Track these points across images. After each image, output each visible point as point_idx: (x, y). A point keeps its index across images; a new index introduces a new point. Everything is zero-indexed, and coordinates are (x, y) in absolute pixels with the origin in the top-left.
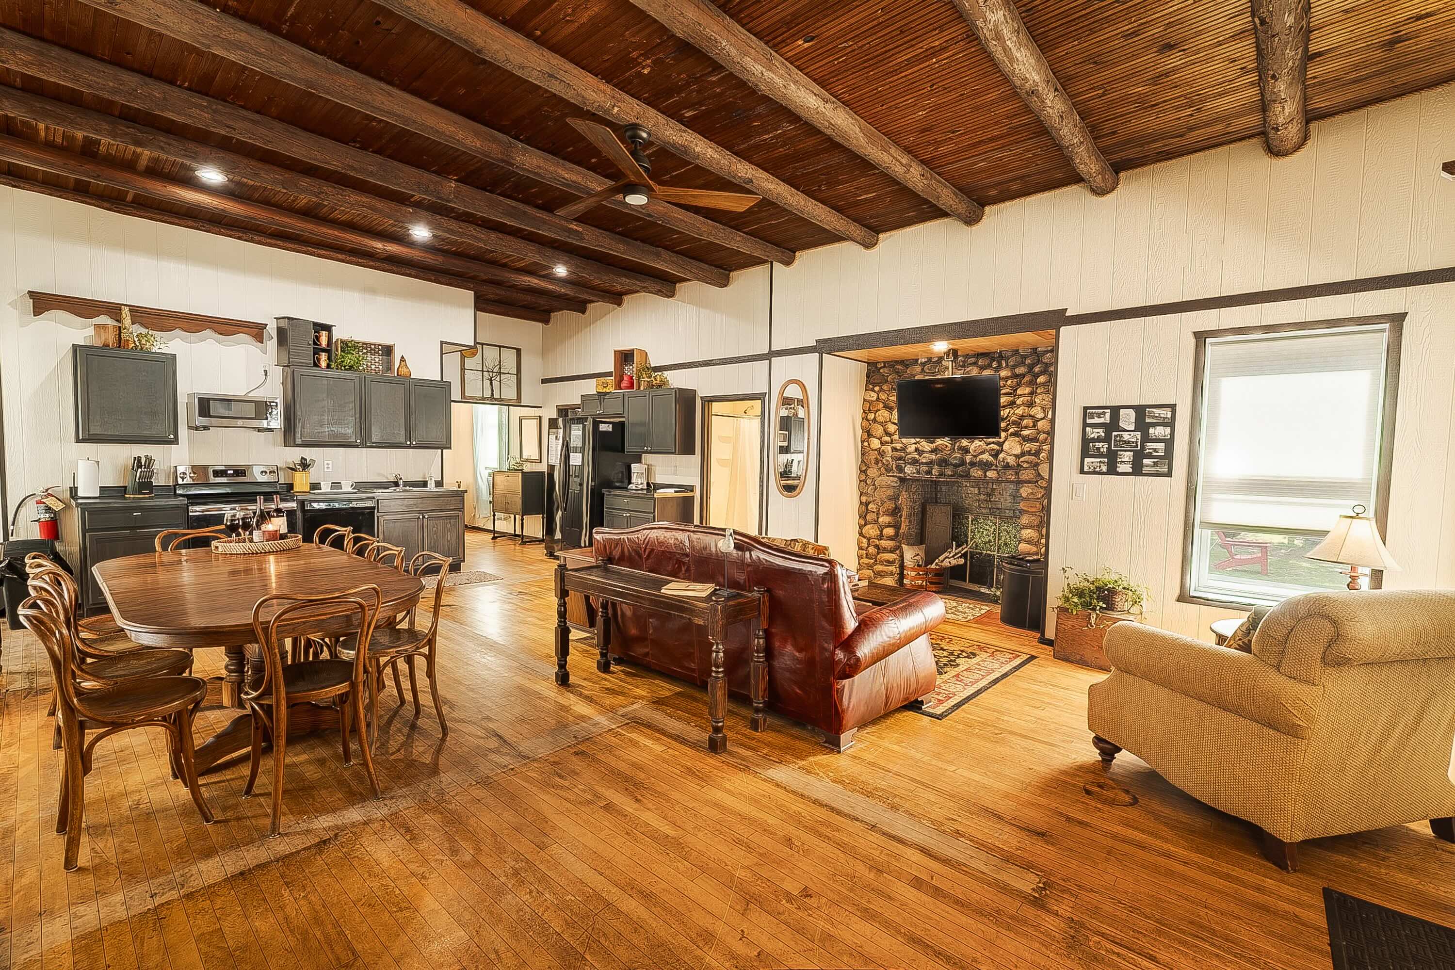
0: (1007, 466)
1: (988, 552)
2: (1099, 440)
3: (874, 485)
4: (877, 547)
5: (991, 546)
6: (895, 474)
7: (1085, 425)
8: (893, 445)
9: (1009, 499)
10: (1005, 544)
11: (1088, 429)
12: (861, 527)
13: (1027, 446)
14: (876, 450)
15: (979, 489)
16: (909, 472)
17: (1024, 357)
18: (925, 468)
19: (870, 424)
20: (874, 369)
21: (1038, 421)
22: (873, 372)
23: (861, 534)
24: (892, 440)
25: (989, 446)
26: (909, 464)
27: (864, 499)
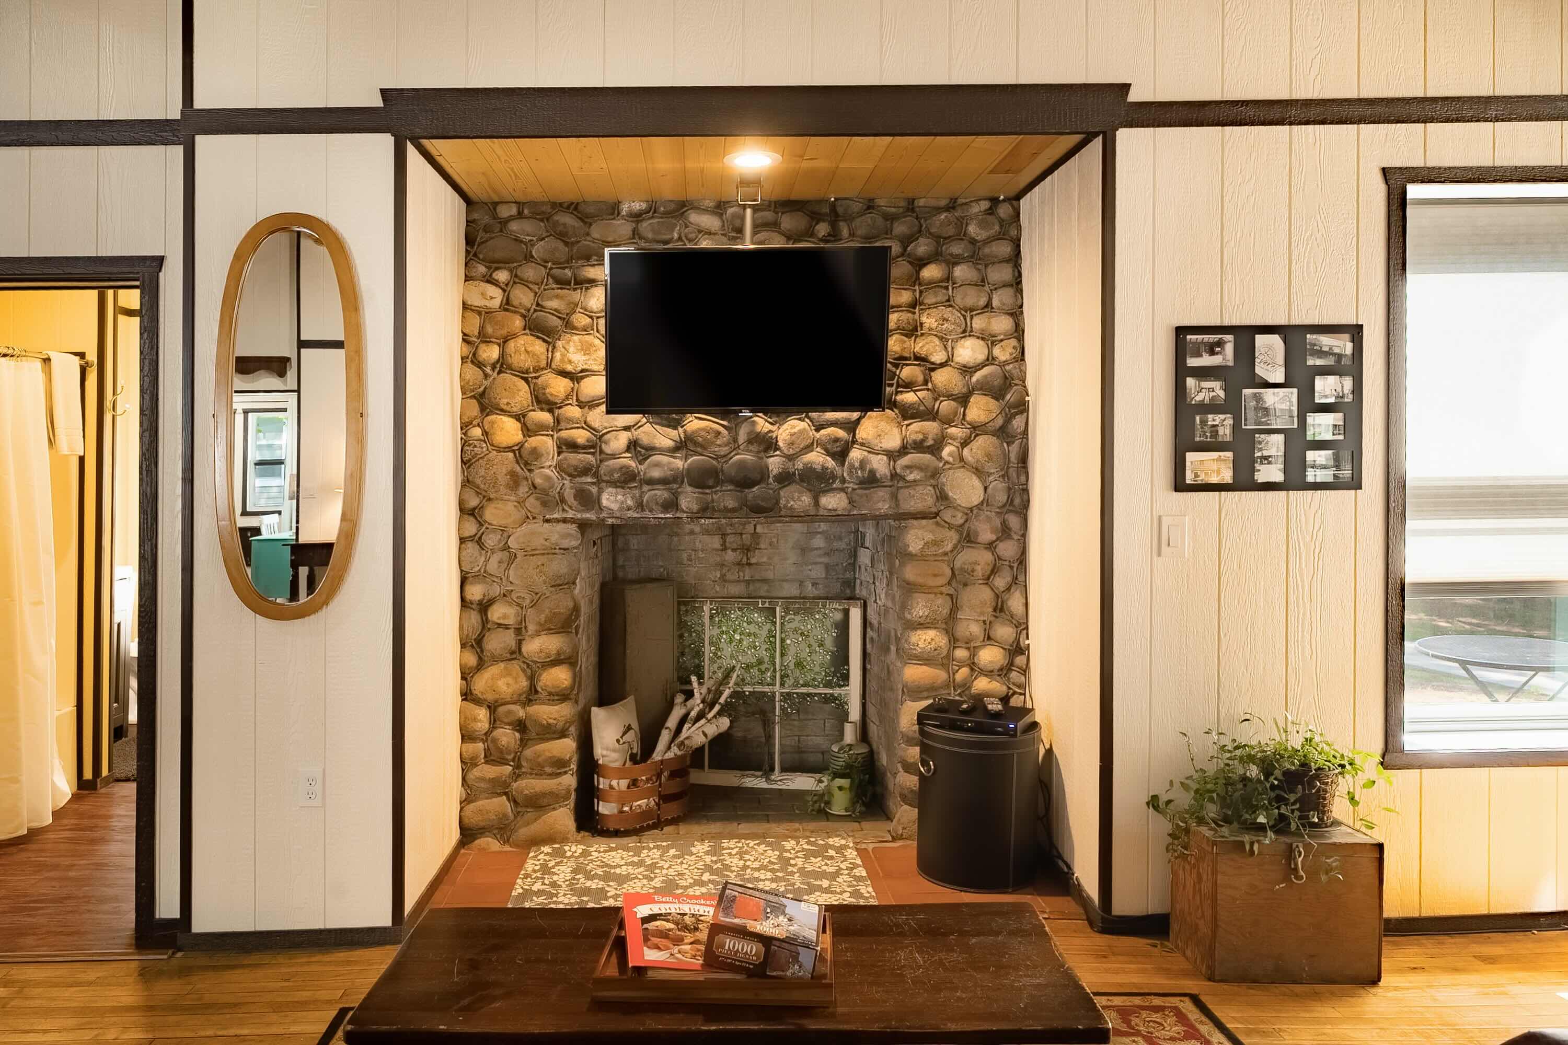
0: (871, 481)
1: (759, 688)
2: (1212, 407)
3: (506, 548)
4: (521, 726)
5: (763, 673)
6: (570, 514)
7: (1181, 372)
8: (564, 434)
9: (792, 557)
10: (799, 664)
11: (1190, 382)
12: (466, 675)
13: (916, 429)
14: (509, 449)
15: (724, 535)
16: (614, 506)
17: (891, 218)
18: (661, 494)
19: (486, 376)
20: (486, 219)
21: (933, 370)
22: (487, 229)
23: (467, 695)
24: (558, 421)
25: (823, 432)
26: (614, 484)
27: (476, 592)
